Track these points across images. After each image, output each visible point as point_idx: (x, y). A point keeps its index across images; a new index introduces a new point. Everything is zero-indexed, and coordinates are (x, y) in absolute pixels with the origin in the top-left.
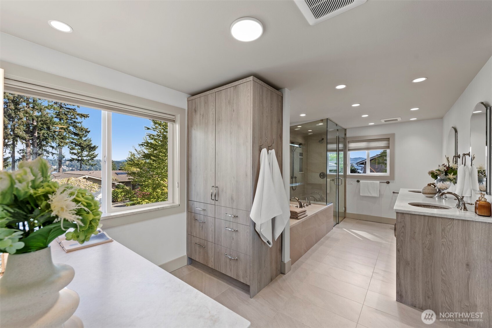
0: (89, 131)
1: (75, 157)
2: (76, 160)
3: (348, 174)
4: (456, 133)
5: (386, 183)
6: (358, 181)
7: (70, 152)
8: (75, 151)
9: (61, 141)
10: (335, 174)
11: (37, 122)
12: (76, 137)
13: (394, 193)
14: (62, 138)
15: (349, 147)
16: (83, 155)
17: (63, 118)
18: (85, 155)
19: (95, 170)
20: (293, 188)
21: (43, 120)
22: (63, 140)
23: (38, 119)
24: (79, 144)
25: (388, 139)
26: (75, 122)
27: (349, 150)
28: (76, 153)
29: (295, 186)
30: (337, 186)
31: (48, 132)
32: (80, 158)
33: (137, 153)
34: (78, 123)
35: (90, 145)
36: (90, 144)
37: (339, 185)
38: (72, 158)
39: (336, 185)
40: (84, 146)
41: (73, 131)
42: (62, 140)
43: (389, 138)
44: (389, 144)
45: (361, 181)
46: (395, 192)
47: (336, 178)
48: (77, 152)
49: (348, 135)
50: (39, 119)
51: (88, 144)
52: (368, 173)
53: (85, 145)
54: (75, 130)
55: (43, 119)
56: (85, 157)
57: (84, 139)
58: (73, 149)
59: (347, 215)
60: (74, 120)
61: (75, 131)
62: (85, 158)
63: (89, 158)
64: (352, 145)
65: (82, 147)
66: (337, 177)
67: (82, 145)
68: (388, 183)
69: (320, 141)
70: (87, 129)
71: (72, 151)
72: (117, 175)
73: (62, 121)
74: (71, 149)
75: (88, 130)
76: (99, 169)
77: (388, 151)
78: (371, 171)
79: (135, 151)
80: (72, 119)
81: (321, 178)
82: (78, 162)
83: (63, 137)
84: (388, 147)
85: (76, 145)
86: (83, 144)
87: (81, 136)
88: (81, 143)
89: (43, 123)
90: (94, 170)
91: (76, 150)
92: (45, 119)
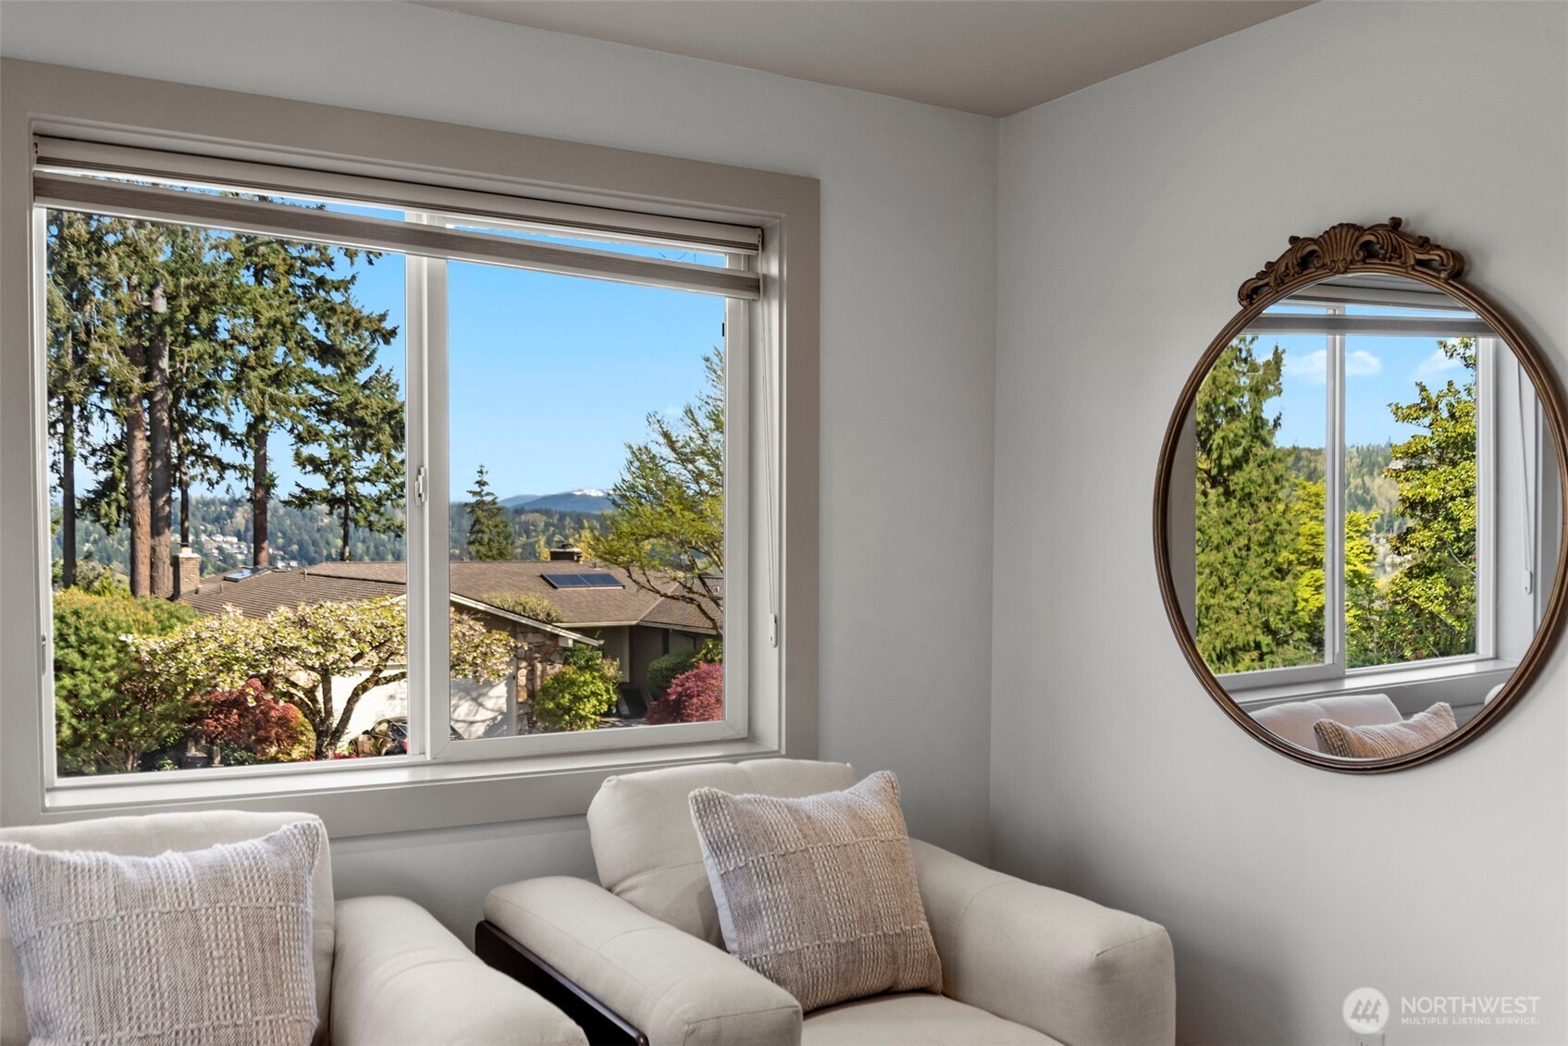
0: (393, 333)
1: (318, 483)
2: (325, 500)
7: (298, 455)
8: (320, 451)
9: (271, 396)
11: (171, 298)
12: (329, 370)
14: (276, 380)
16: (355, 473)
17: (273, 267)
18: (364, 473)
19: (373, 560)
21: (199, 285)
22: (278, 388)
23: (178, 279)
24: (348, 406)
26: (321, 282)
28: (323, 463)
31: (215, 352)
32: (340, 490)
33: (672, 456)
34: (337, 289)
35: (396, 411)
36: (396, 406)
38: (304, 490)
40: (368, 419)
41: (315, 334)
42: (272, 390)
48: (331, 454)
50: (184, 281)
51: (390, 407)
53: (373, 414)
54: (322, 328)
55: (198, 279)
56: (363, 480)
57: (363, 376)
58: (313, 436)
60: (318, 272)
61: (321, 336)
62: (365, 489)
63: (383, 487)
65: (362, 422)
67: (361, 413)
70: (382, 318)
71: (307, 450)
72: (551, 590)
73: (269, 285)
74: (300, 438)
75: (388, 325)
76: (393, 554)
79: (662, 440)
80: (310, 269)
82: (331, 513)
83: (279, 373)
85: (327, 413)
86: (366, 407)
87: (353, 359)
88: (356, 402)
89: (200, 302)
90: (366, 558)
91: (324, 444)
92: (206, 278)
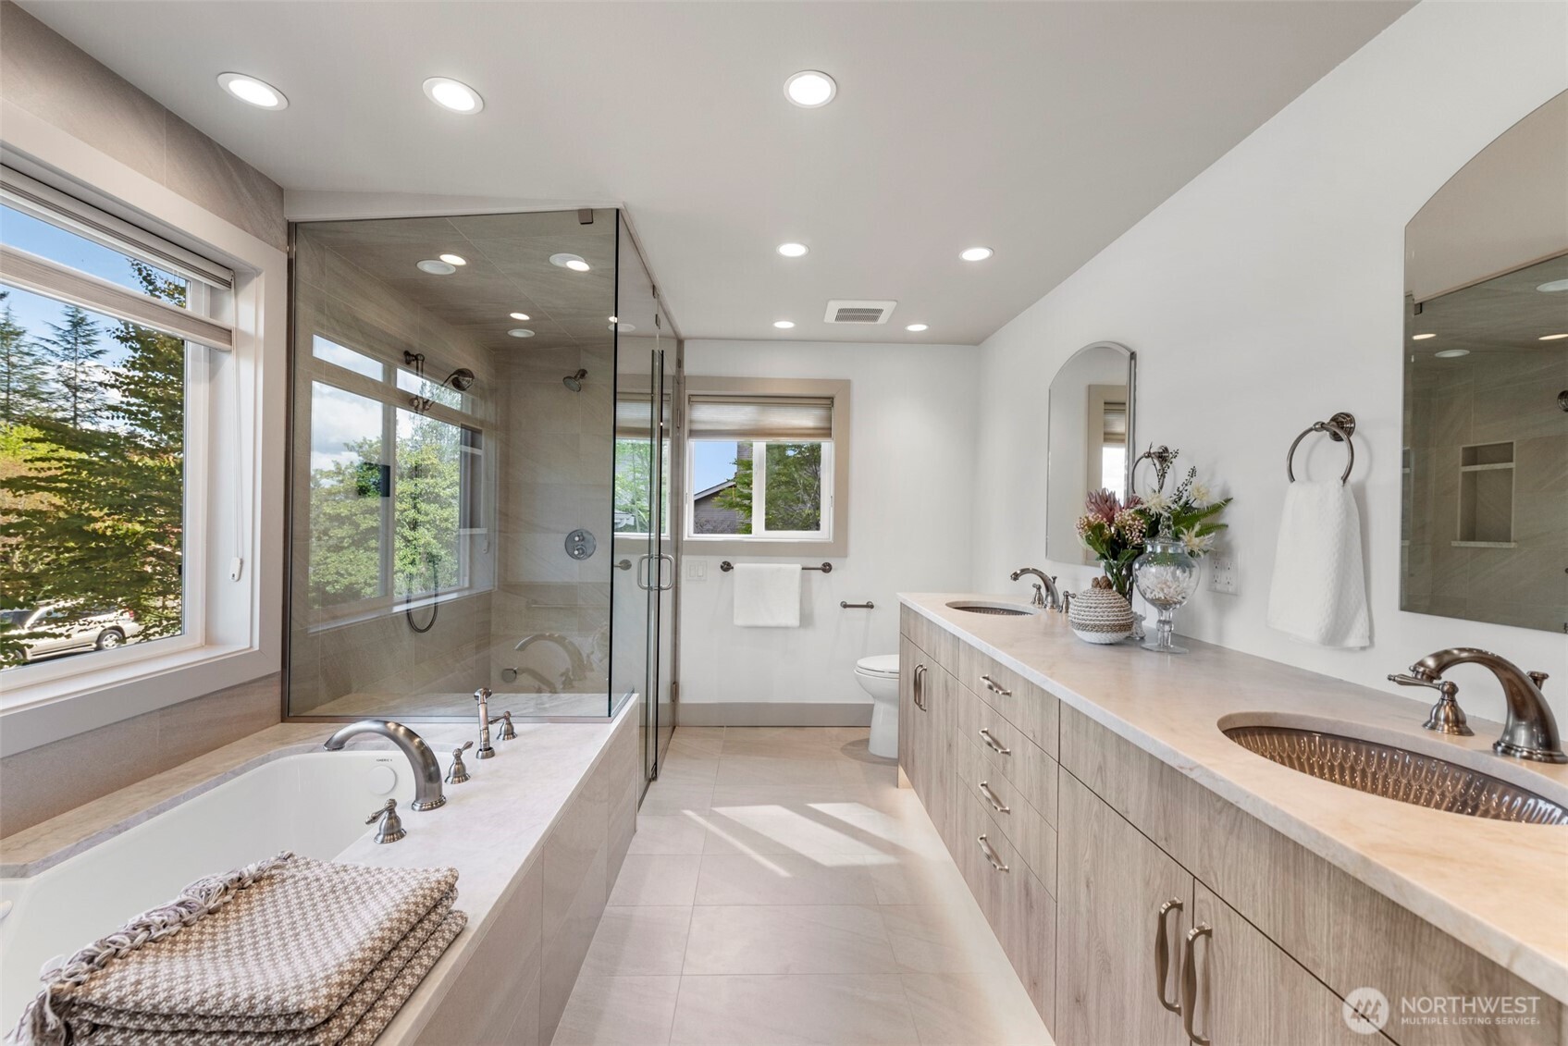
3: (686, 538)
4: (1133, 362)
5: (821, 571)
6: (727, 567)
10: (645, 536)
13: (845, 606)
15: (691, 422)
20: (416, 619)
25: (827, 402)
27: (693, 433)
29: (427, 607)
30: (654, 594)
37: (659, 589)
39: (649, 589)
43: (831, 399)
44: (829, 419)
45: (737, 566)
46: (848, 603)
47: (650, 558)
49: (689, 369)
52: (759, 531)
59: (682, 717)
64: (704, 415)
66: (655, 551)
68: (827, 568)
69: (570, 378)
77: (827, 448)
78: (770, 525)
81: (572, 555)
84: (826, 432)
